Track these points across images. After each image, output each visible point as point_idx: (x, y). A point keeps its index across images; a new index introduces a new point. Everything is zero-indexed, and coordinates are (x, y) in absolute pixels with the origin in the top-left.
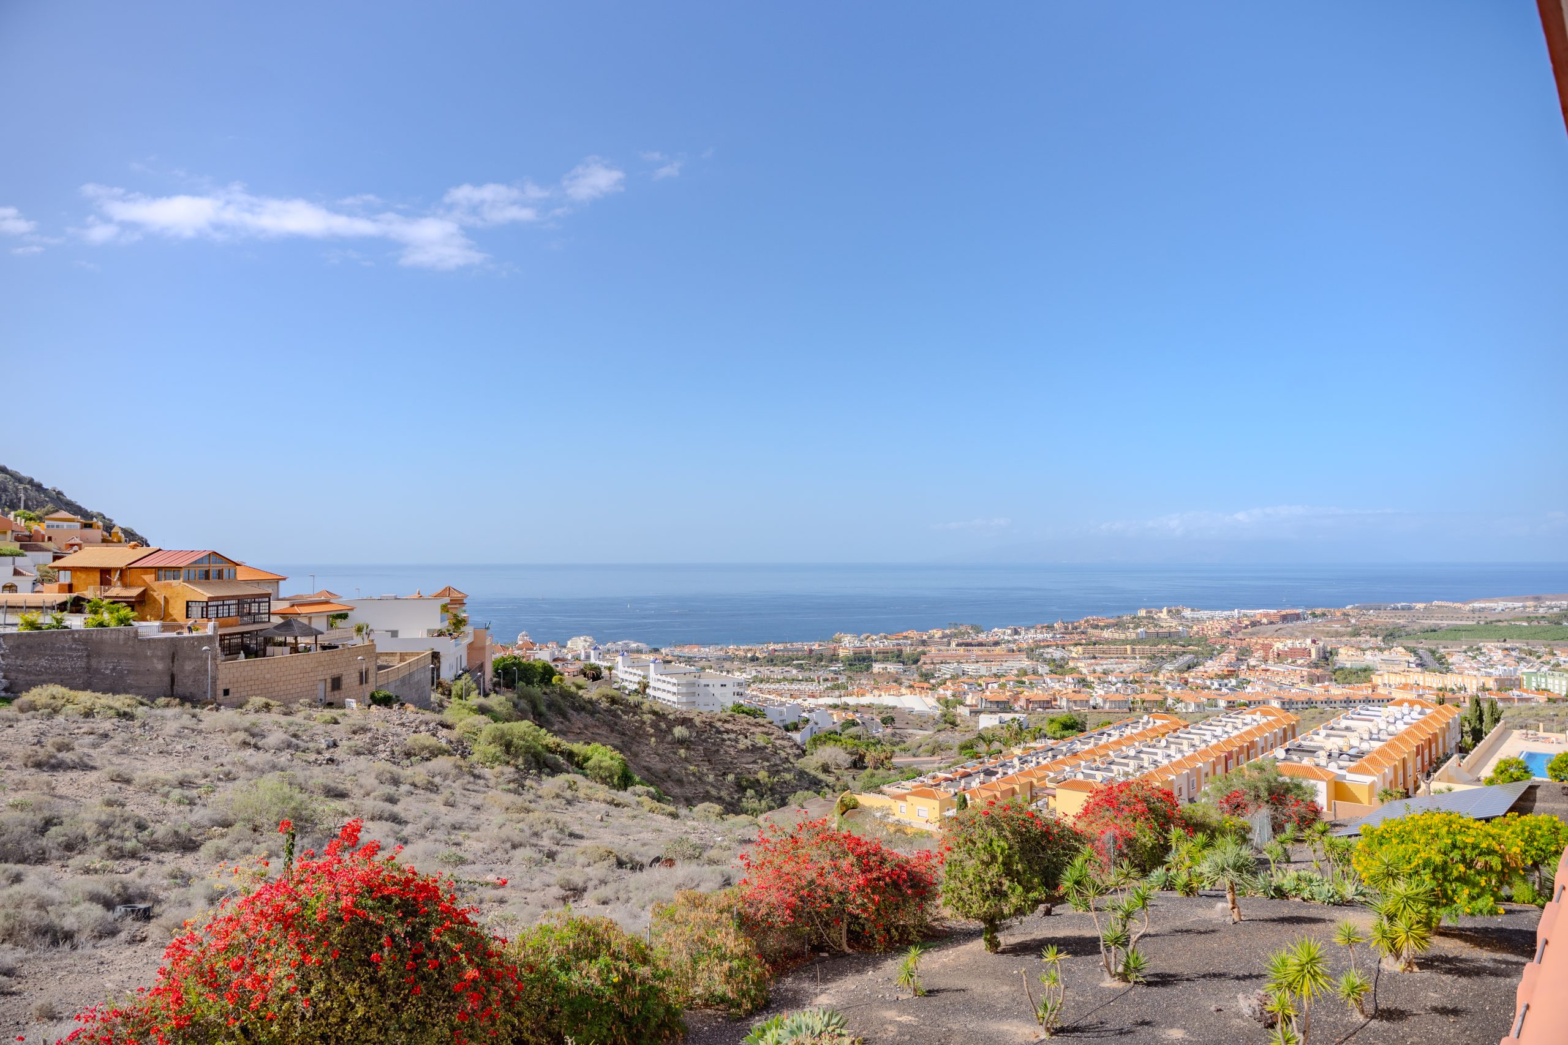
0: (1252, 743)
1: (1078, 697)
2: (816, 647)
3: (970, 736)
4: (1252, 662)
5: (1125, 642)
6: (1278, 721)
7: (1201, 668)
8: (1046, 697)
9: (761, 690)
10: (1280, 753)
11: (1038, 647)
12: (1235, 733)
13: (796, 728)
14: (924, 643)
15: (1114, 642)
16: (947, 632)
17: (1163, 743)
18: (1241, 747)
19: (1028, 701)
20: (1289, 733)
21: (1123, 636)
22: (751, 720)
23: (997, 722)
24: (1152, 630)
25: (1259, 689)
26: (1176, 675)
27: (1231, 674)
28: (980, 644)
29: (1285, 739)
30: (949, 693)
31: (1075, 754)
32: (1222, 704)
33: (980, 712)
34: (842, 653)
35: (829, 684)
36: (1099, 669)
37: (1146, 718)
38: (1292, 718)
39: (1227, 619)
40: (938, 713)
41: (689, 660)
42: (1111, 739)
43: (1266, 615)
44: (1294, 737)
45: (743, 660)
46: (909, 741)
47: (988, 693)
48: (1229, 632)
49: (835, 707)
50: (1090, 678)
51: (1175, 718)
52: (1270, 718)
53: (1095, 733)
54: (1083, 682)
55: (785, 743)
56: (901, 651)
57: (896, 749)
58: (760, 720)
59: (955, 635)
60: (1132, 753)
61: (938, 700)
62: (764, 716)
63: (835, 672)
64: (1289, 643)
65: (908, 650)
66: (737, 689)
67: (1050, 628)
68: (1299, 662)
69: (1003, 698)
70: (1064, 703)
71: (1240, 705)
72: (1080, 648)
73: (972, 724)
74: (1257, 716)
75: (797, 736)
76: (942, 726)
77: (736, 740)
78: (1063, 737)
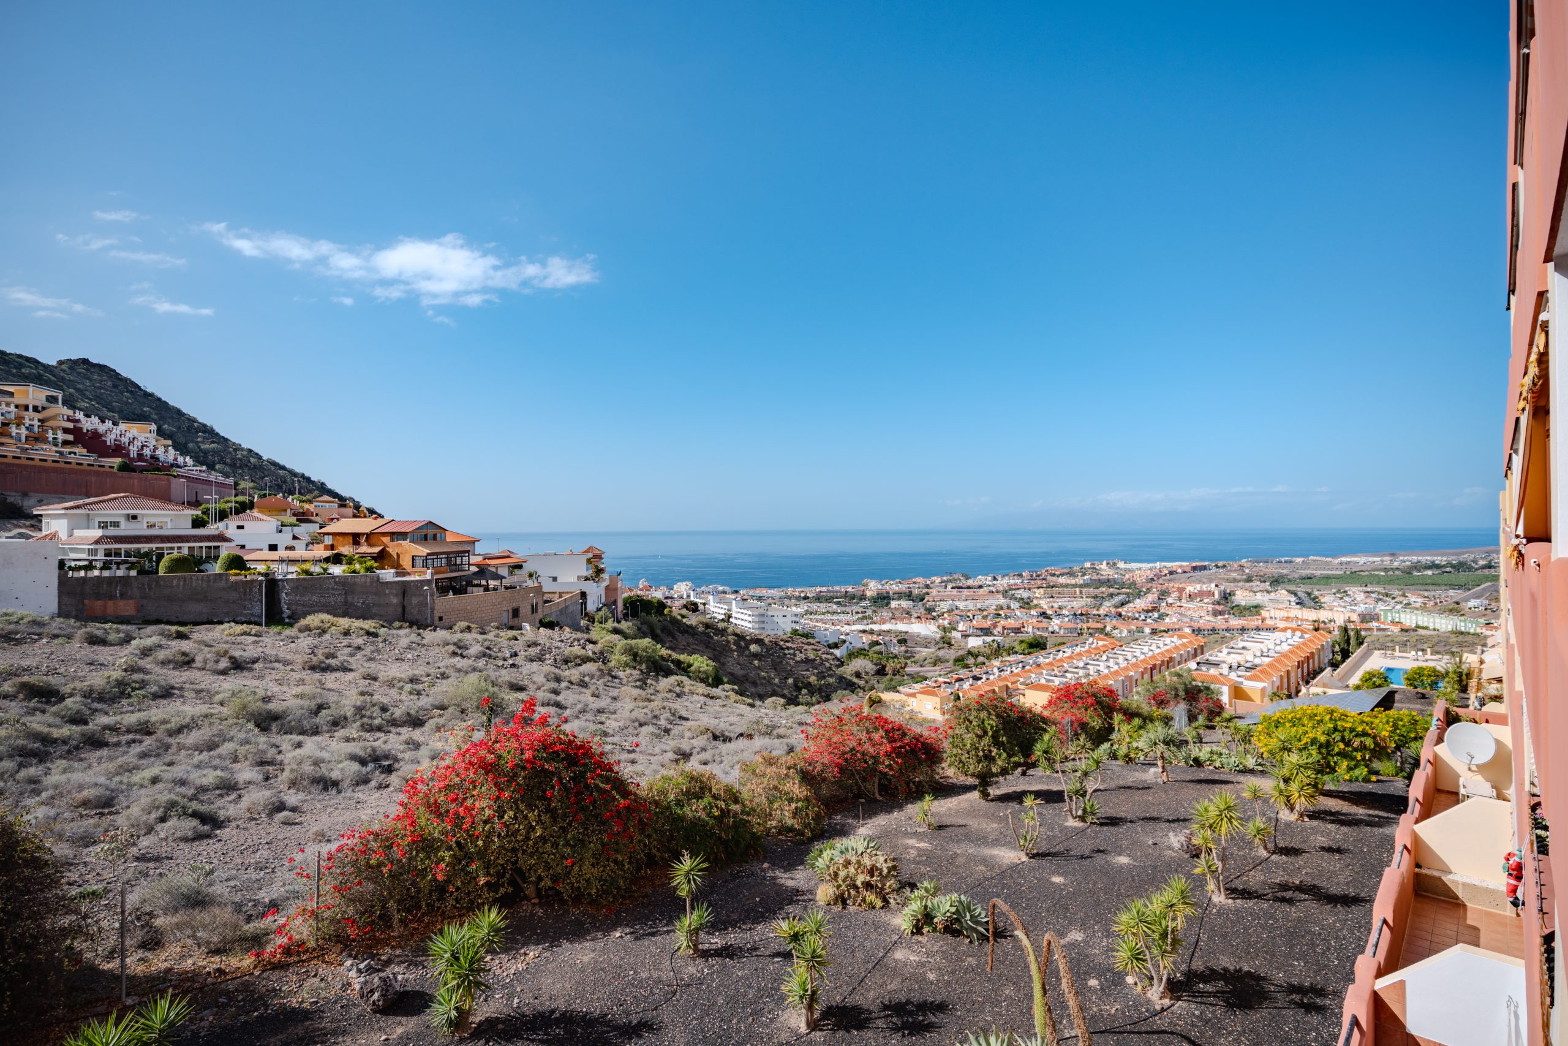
0: (1171, 658)
1: (1040, 625)
2: (850, 589)
3: (961, 653)
4: (1170, 600)
5: (1075, 586)
6: (1190, 642)
7: (1131, 605)
8: (1017, 625)
9: (811, 620)
10: (1192, 665)
11: (1011, 589)
12: (1159, 651)
13: (836, 646)
14: (927, 586)
15: (1067, 586)
16: (945, 578)
17: (1104, 658)
18: (1163, 661)
19: (1004, 628)
20: (1199, 651)
21: (1073, 582)
22: (804, 640)
23: (981, 643)
24: (1095, 577)
25: (1175, 620)
26: (1113, 610)
27: (1154, 609)
28: (969, 587)
29: (1195, 655)
30: (946, 622)
31: (1039, 665)
32: (1147, 630)
33: (969, 636)
34: (869, 594)
35: (860, 616)
36: (1056, 605)
37: (1091, 640)
38: (1201, 640)
39: (1151, 569)
40: (938, 636)
41: (760, 599)
42: (1066, 655)
43: (1181, 567)
44: (1202, 653)
45: (798, 598)
46: (917, 656)
47: (974, 622)
48: (1152, 579)
49: (864, 631)
50: (1049, 612)
51: (1113, 640)
52: (1185, 640)
53: (1053, 650)
54: (1044, 615)
55: (829, 657)
56: (911, 592)
57: (908, 662)
58: (811, 640)
59: (950, 581)
60: (1081, 664)
61: (939, 627)
62: (813, 638)
63: (864, 607)
64: (1198, 587)
65: (916, 592)
66: (794, 619)
67: (1020, 575)
68: (1206, 601)
69: (986, 626)
70: (1030, 630)
71: (1161, 631)
72: (1042, 590)
73: (963, 644)
74: (1175, 639)
75: (837, 652)
76: (941, 645)
77: (795, 655)
78: (1029, 653)
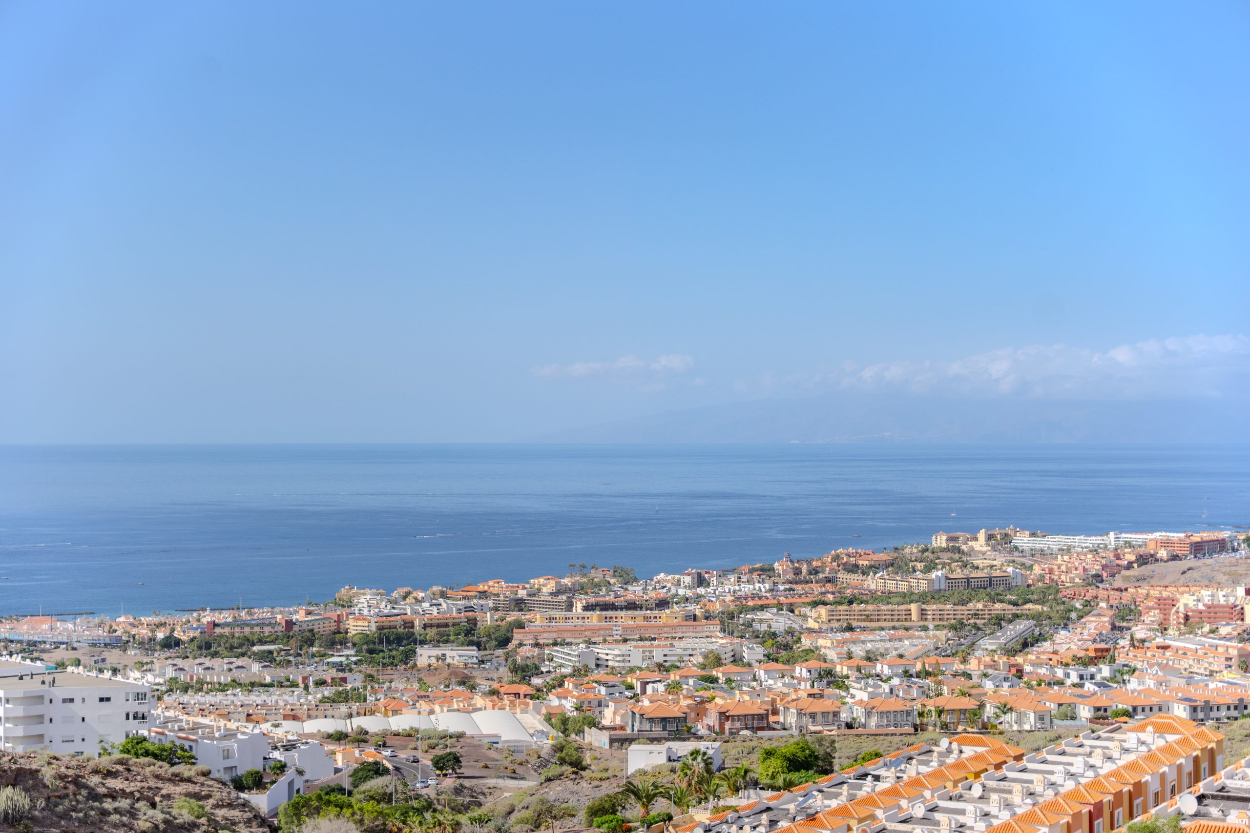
0: (1138, 785)
1: (818, 706)
2: (299, 616)
3: (609, 789)
4: (1140, 632)
5: (907, 597)
6: (1184, 742)
7: (1047, 645)
8: (757, 708)
9: (184, 707)
10: (1187, 803)
11: (744, 609)
12: (1109, 767)
13: (258, 782)
14: (519, 604)
15: (887, 597)
16: (567, 581)
17: (977, 791)
18: (1118, 795)
19: (724, 716)
20: (1205, 765)
21: (903, 587)
22: (165, 768)
23: (662, 760)
24: (958, 573)
25: (1151, 683)
26: (1002, 660)
27: (1102, 655)
28: (632, 606)
29: (1196, 777)
30: (568, 705)
31: (812, 818)
32: (1085, 712)
33: (630, 740)
34: (354, 627)
35: (327, 692)
36: (858, 651)
37: (944, 743)
38: (1210, 735)
39: (1095, 551)
40: (547, 744)
41: (31, 649)
42: (881, 786)
43: (1166, 544)
44: (1212, 772)
45: (148, 645)
46: (489, 804)
47: (646, 703)
48: (1098, 578)
49: (340, 737)
50: (841, 669)
51: (998, 742)
52: (1171, 738)
53: (849, 775)
54: (828, 677)
55: (235, 814)
56: (473, 622)
57: (463, 819)
58: (183, 769)
59: (582, 589)
60: (919, 811)
61: (548, 718)
62: (191, 760)
63: (340, 667)
64: (1206, 594)
65: (487, 620)
66: (134, 707)
67: (767, 571)
68: (1224, 631)
69: (675, 711)
70: (791, 719)
71: (1117, 714)
72: (823, 611)
73: (613, 764)
74: (1148, 735)
75: (260, 801)
76: (554, 770)
77: (133, 813)
78: (789, 785)
